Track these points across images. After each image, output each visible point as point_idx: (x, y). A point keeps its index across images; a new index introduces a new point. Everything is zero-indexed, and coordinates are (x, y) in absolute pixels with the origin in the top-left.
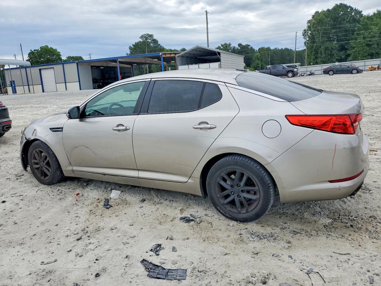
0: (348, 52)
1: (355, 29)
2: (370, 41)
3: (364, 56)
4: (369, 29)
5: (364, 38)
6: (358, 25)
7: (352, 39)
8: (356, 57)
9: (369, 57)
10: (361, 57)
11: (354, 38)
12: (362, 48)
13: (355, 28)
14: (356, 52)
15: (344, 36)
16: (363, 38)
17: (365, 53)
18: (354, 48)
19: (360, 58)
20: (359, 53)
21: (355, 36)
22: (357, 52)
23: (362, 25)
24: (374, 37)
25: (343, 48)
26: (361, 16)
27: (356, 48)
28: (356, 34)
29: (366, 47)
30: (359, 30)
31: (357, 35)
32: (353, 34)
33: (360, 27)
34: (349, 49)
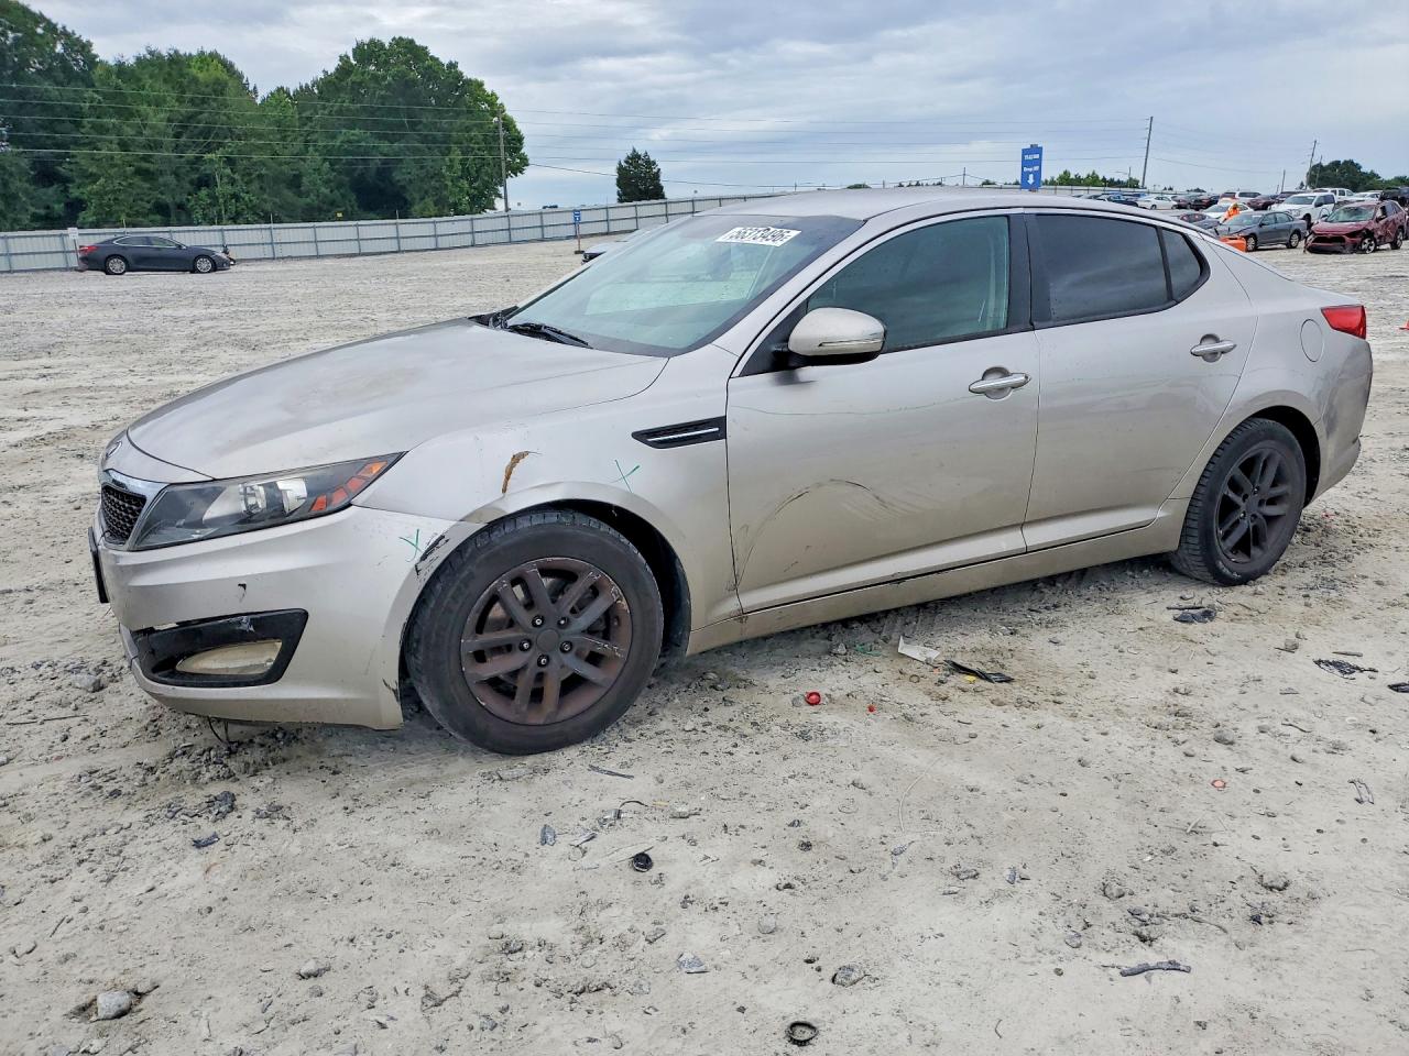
0: (75, 193)
1: (81, 108)
2: (145, 159)
3: (138, 214)
4: (131, 115)
5: (124, 146)
6: (89, 93)
7: (76, 143)
8: (110, 214)
9: (158, 217)
10: (128, 215)
11: (86, 141)
12: (124, 183)
13: (82, 104)
14: (106, 193)
15: (43, 127)
16: (119, 144)
17: (140, 202)
18: (94, 178)
19: (123, 218)
20: (116, 199)
21: (86, 132)
22: (111, 196)
23: (105, 96)
24: (157, 146)
25: (46, 175)
26: (91, 61)
27: (102, 180)
28: (92, 128)
29: (137, 180)
30: (98, 111)
31: (92, 131)
32: (78, 125)
33: (100, 102)
34: (77, 180)
